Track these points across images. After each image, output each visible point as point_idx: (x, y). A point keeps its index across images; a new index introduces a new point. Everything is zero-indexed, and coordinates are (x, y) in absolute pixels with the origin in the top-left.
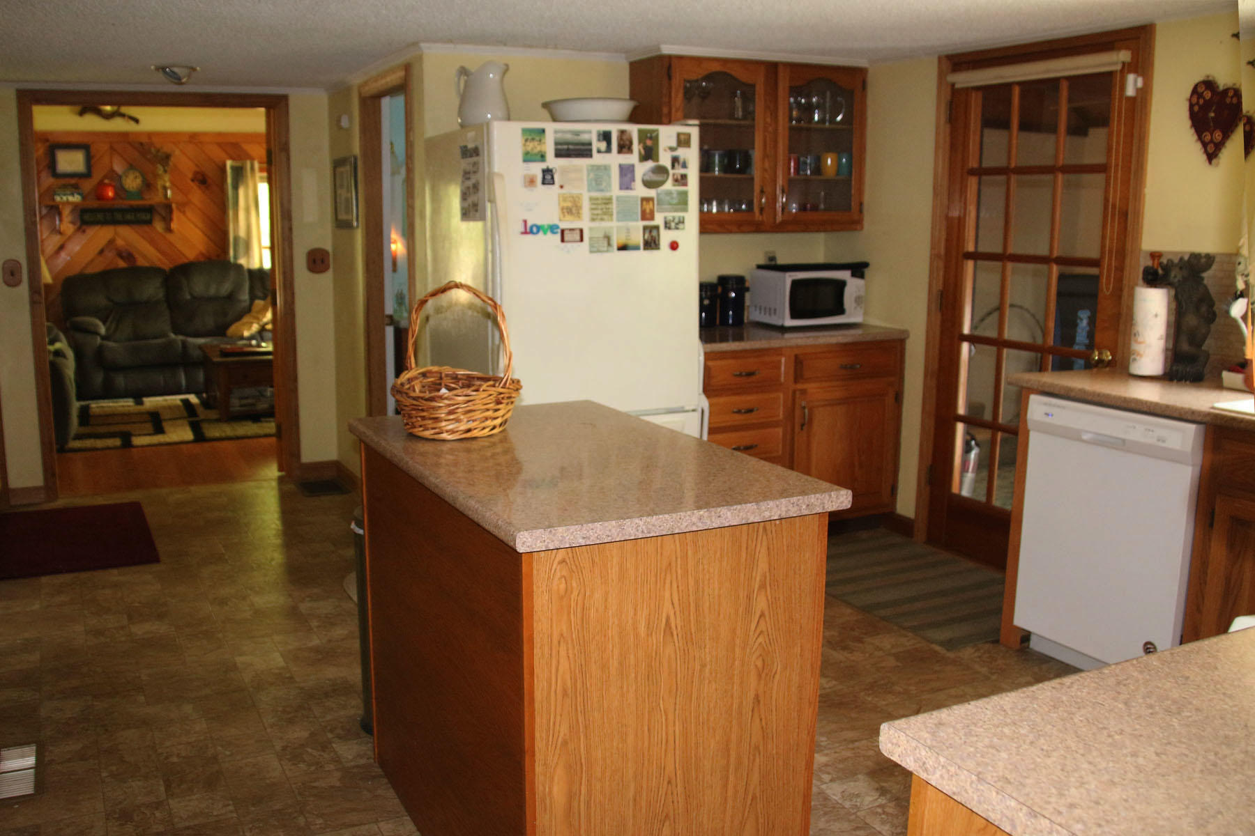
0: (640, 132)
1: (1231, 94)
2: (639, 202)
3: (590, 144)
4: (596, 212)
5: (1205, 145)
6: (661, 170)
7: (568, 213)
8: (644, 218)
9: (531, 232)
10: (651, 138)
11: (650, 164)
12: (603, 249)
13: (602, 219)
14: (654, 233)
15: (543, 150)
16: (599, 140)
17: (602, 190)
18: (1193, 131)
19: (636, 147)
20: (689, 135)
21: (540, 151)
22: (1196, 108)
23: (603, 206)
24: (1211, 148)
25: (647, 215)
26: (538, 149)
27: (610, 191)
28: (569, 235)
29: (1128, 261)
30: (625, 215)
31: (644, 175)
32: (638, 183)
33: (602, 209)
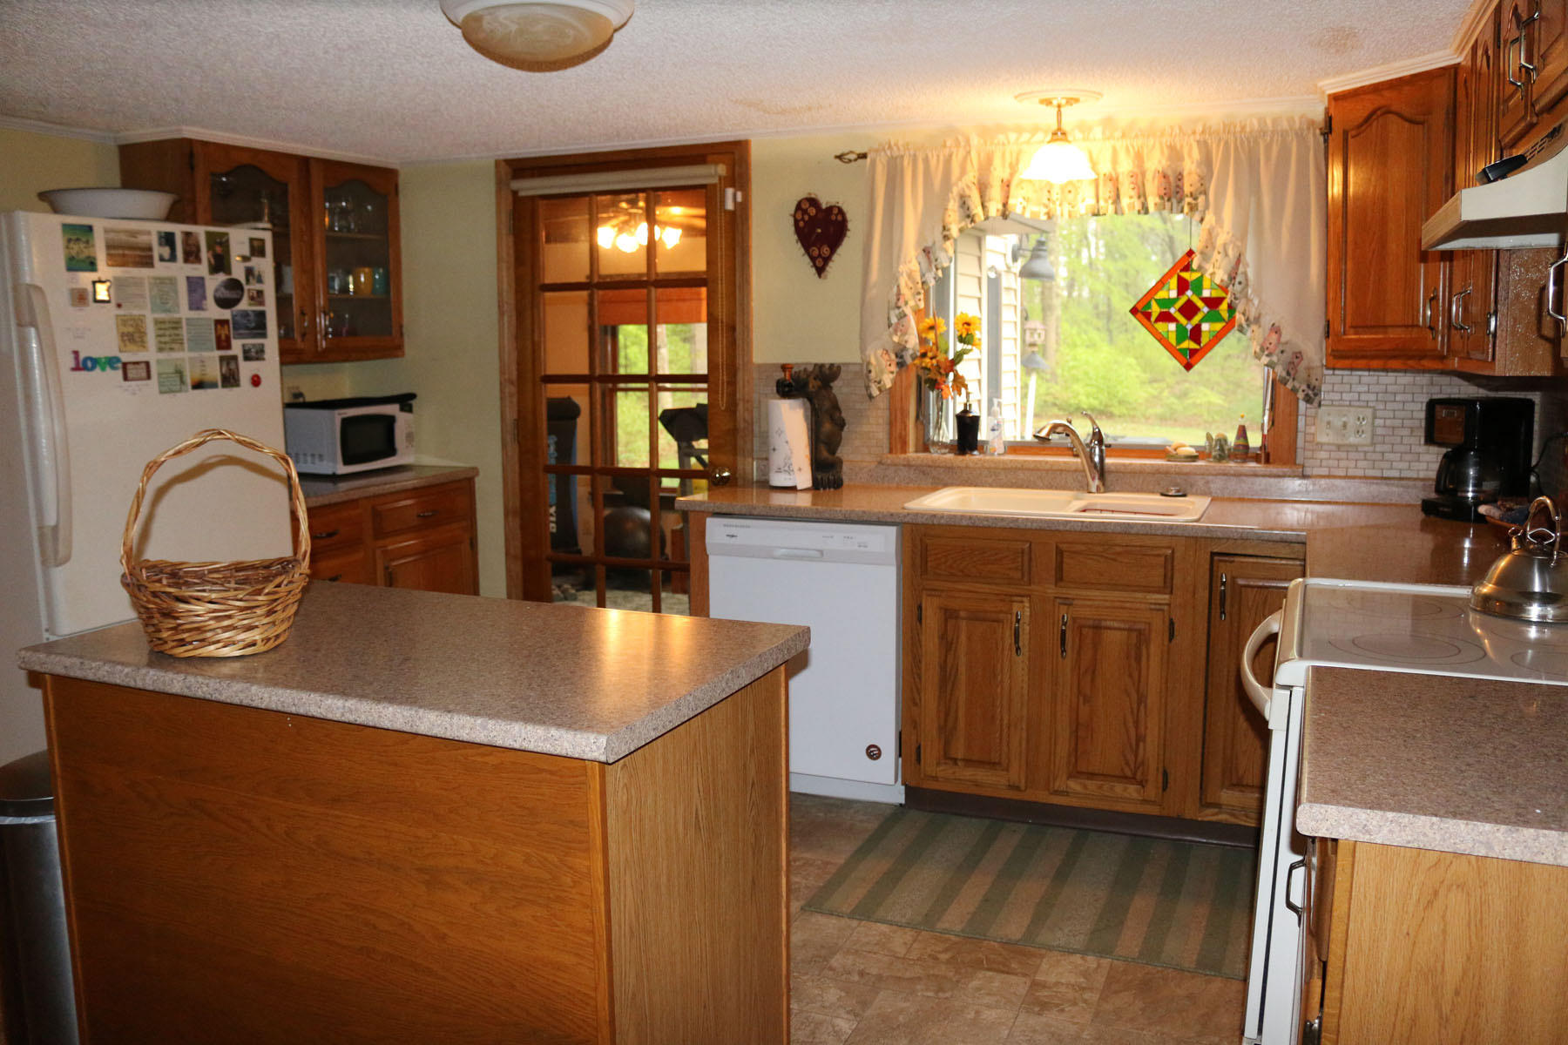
0: (208, 234)
1: (836, 211)
2: (213, 327)
3: (150, 249)
4: (163, 339)
5: (813, 259)
6: (234, 285)
7: (129, 340)
8: (219, 347)
9: (85, 368)
10: (221, 244)
11: (221, 277)
12: (174, 388)
13: (171, 349)
14: (233, 366)
15: (92, 255)
16: (160, 244)
17: (169, 311)
18: (799, 244)
19: (204, 254)
20: (262, 241)
21: (89, 257)
22: (801, 224)
23: (172, 332)
24: (819, 263)
25: (223, 343)
26: (86, 253)
27: (178, 312)
28: (134, 371)
29: (740, 375)
30: (197, 344)
31: (216, 290)
32: (210, 302)
33: (170, 336)
